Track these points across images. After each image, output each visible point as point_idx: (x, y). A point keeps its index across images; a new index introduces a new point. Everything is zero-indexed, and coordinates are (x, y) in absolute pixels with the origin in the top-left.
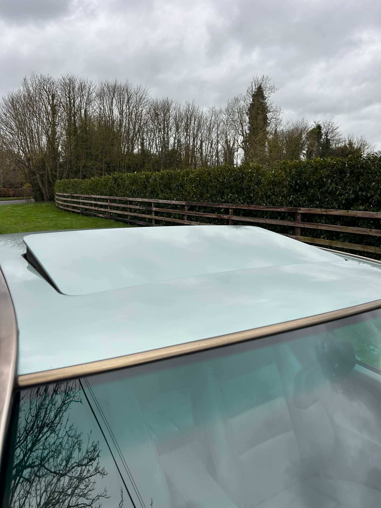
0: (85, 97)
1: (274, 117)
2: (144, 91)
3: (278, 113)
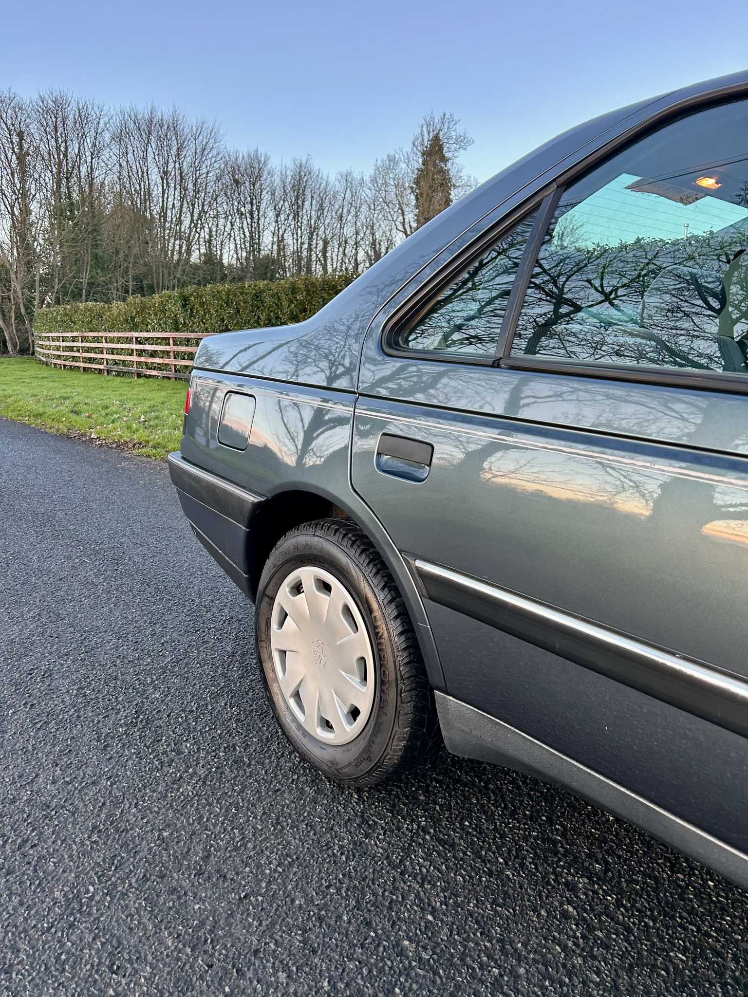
2: (211, 132)
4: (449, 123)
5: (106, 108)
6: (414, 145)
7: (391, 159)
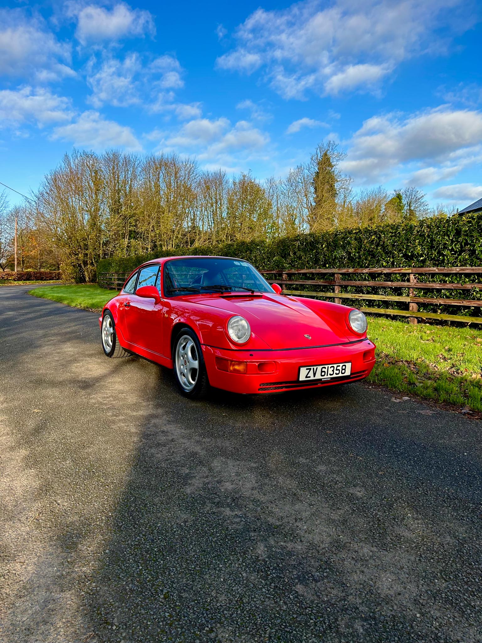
0: (130, 173)
1: (343, 187)
2: (193, 163)
3: (347, 183)
4: (332, 146)
5: (139, 156)
6: (312, 159)
7: (299, 168)
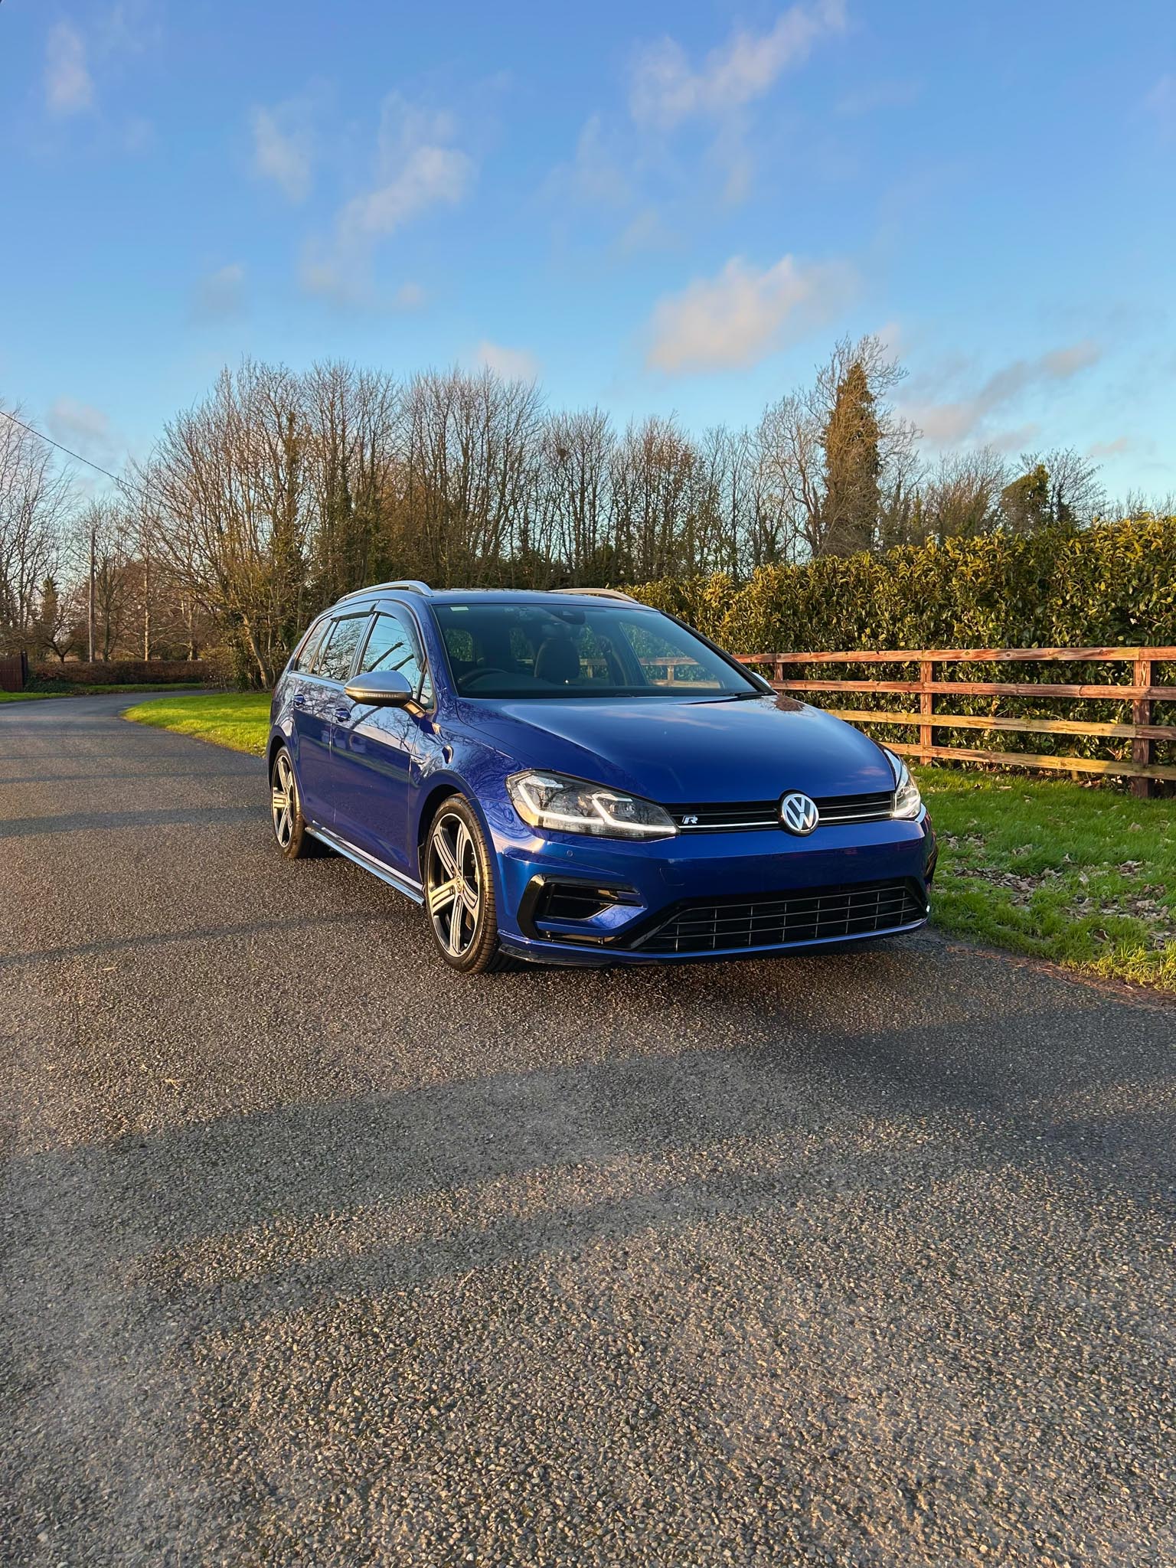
1: (896, 450)
2: (529, 394)
3: (908, 440)
4: (872, 349)
5: (395, 377)
6: (819, 380)
7: (788, 403)
